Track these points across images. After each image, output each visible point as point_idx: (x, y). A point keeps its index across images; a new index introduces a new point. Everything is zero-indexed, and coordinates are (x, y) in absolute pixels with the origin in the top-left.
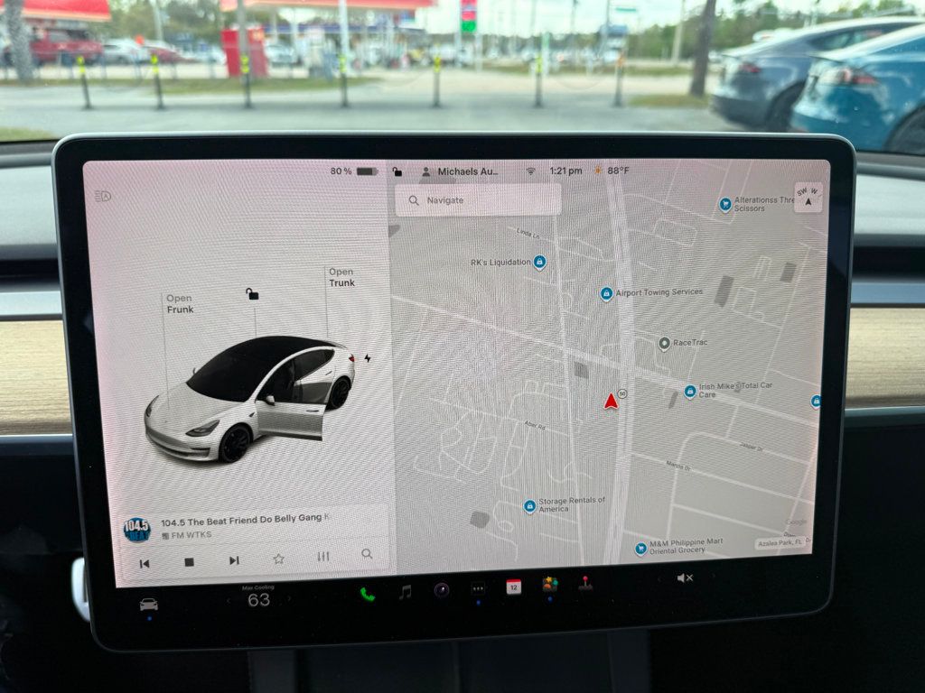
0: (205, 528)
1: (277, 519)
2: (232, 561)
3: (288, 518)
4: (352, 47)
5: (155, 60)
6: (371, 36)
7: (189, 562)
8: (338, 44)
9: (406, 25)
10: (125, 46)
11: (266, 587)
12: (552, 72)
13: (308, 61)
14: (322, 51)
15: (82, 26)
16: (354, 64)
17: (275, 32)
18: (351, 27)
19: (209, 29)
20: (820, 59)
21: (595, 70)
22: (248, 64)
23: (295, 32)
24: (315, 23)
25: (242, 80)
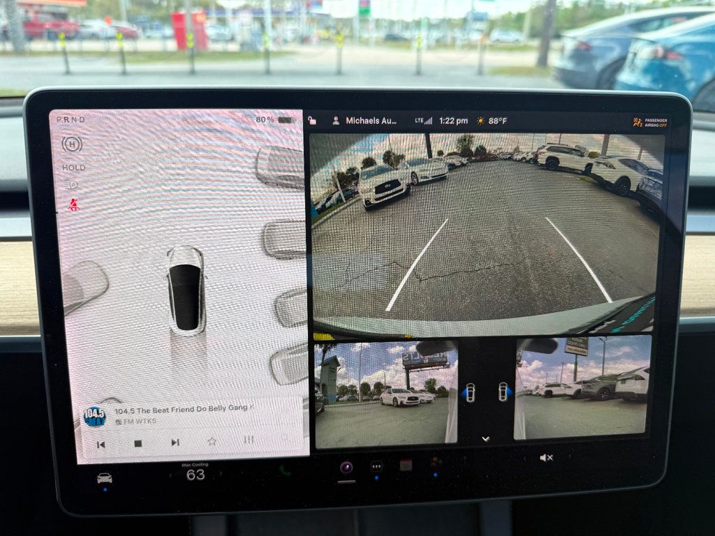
0: (151, 415)
1: (211, 409)
2: (173, 443)
3: (220, 408)
4: (273, 27)
5: (120, 36)
6: (288, 19)
7: (138, 444)
8: (263, 26)
9: (316, 10)
10: (97, 25)
11: (202, 465)
12: (429, 48)
13: (239, 38)
14: (250, 30)
15: (63, 10)
16: (275, 40)
17: (214, 15)
18: (273, 12)
19: (162, 13)
20: (638, 39)
21: (463, 47)
22: (193, 40)
23: (229, 15)
24: (245, 8)
25: (187, 53)
